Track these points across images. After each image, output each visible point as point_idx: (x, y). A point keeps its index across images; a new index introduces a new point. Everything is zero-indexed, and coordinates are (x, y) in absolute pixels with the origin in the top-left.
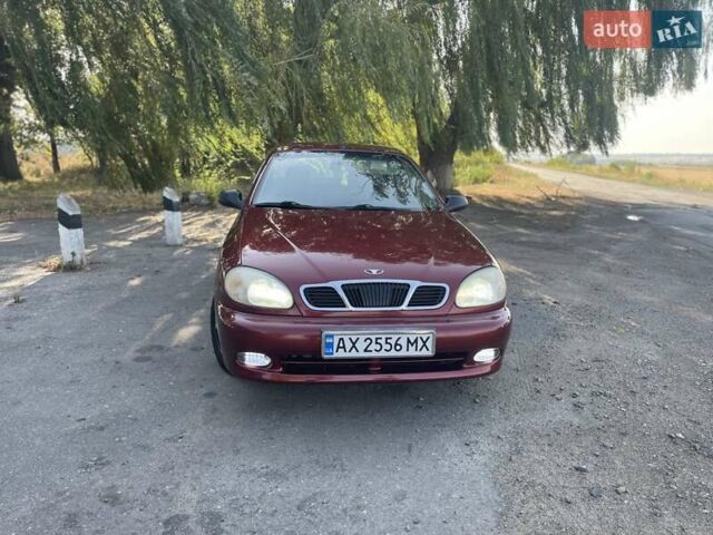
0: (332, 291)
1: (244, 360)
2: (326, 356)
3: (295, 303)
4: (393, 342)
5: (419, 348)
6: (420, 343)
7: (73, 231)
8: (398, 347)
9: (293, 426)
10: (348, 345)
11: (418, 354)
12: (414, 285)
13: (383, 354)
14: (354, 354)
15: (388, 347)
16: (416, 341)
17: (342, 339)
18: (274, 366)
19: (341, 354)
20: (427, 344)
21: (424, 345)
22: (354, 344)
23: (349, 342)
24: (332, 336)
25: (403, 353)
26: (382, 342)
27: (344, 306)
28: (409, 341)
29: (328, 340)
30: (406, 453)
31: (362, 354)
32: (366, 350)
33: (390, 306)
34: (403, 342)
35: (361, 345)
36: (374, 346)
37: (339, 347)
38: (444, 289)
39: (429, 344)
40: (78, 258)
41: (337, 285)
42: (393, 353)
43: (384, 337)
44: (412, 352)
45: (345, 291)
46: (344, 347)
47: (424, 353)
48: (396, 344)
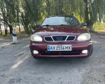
0: (50, 38)
1: (33, 52)
2: (48, 51)
3: (43, 40)
4: (62, 47)
5: (68, 49)
6: (68, 48)
7: (15, 37)
8: (64, 49)
9: (43, 66)
10: (53, 48)
11: (68, 50)
12: (68, 36)
13: (60, 50)
14: (54, 50)
15: (61, 49)
16: (67, 47)
17: (51, 47)
18: (39, 53)
19: (51, 50)
20: (70, 48)
21: (69, 48)
22: (54, 48)
23: (53, 47)
24: (49, 46)
25: (65, 50)
26: (60, 47)
27: (53, 41)
28: (66, 47)
29: (49, 47)
30: (65, 71)
31: (56, 50)
32: (57, 49)
33: (63, 40)
34: (65, 48)
35: (56, 48)
36: (58, 49)
37: (51, 49)
38: (75, 37)
39: (71, 48)
40: (16, 42)
41: (51, 37)
42: (63, 50)
43: (60, 46)
44: (67, 50)
45: (53, 38)
46: (52, 49)
47: (69, 50)
48: (63, 48)
